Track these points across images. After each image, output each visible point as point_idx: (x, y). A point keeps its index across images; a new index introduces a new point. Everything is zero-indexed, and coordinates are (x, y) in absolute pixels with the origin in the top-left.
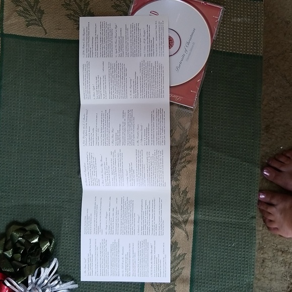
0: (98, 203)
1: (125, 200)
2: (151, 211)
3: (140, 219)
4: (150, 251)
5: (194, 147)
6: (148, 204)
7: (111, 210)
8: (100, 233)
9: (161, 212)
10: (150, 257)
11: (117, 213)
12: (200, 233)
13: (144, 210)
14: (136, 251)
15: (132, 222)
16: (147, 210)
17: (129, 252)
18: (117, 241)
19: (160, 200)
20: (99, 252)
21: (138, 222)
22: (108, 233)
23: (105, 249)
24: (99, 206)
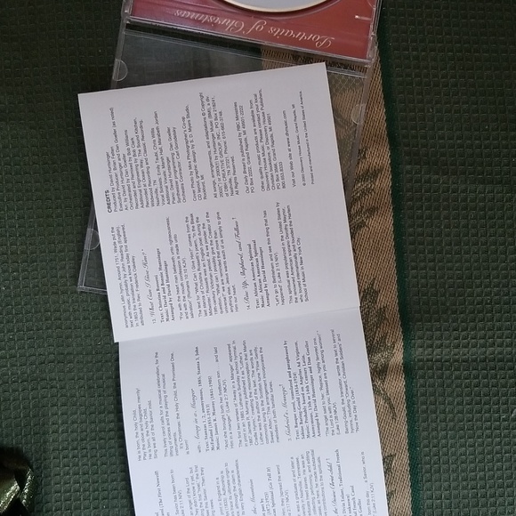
0: (166, 369)
1: (240, 349)
2: (315, 369)
3: (289, 396)
4: (327, 480)
5: (380, 170)
6: (303, 351)
7: (205, 382)
8: (182, 452)
9: (341, 369)
10: (329, 498)
11: (222, 388)
12: (422, 395)
13: (294, 369)
14: (288, 485)
15: (266, 406)
16: (302, 368)
17: (268, 490)
18: (232, 467)
19: (336, 338)
20: (187, 505)
21: (285, 405)
22: (203, 447)
23: (202, 492)
24: (169, 377)
